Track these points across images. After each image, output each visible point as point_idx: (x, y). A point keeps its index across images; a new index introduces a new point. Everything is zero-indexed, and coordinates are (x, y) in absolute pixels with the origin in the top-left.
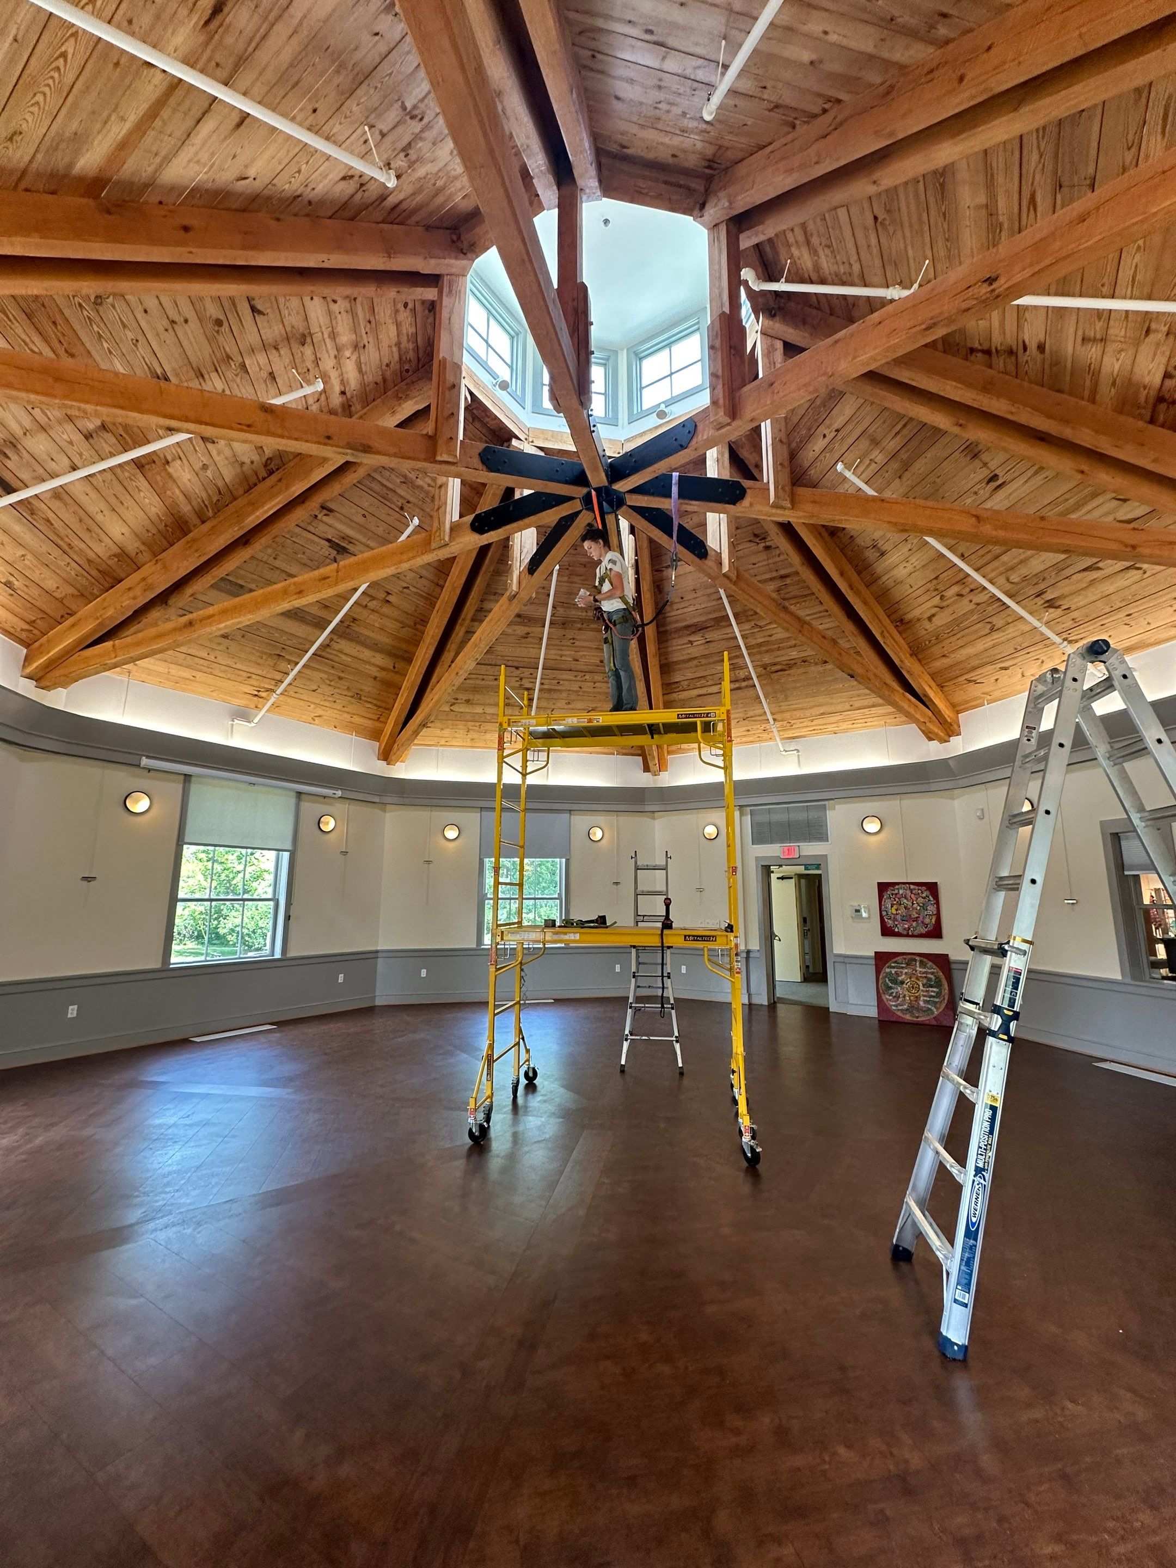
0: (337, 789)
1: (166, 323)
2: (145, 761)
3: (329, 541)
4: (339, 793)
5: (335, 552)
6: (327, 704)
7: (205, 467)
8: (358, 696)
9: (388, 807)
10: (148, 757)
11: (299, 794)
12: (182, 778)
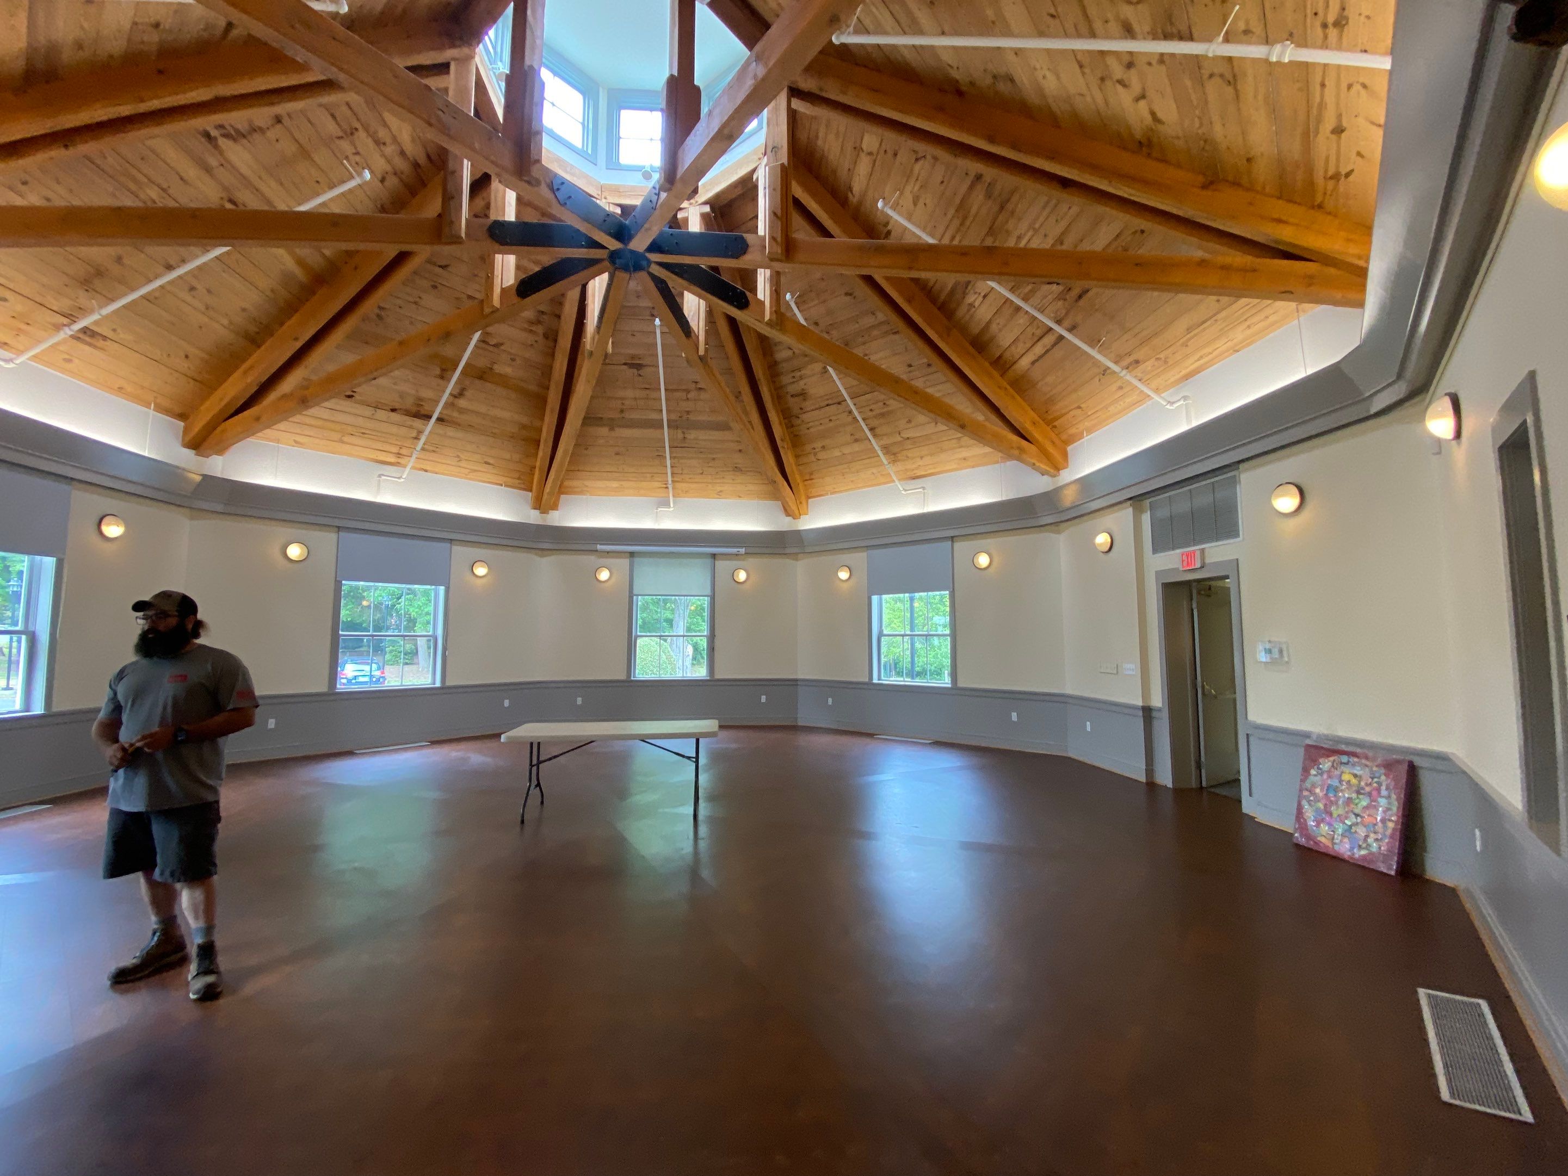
0: (742, 547)
1: (414, 306)
2: (599, 547)
3: (625, 364)
4: (742, 551)
5: (635, 371)
6: (718, 481)
7: (513, 360)
8: (737, 469)
9: (800, 556)
10: (601, 544)
11: (714, 556)
12: (628, 555)
